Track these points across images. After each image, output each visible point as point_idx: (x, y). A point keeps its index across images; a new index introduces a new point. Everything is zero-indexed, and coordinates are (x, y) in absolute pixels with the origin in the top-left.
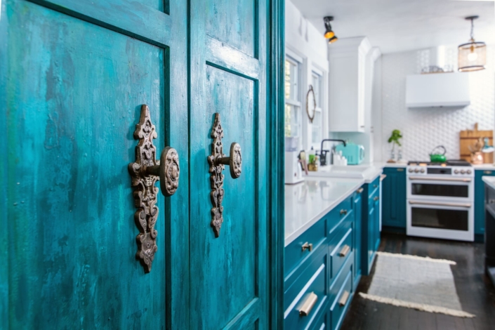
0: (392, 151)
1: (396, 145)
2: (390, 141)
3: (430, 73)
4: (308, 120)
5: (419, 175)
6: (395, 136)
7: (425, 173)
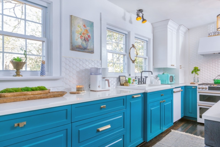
0: (194, 78)
1: (196, 75)
2: (192, 72)
3: (214, 36)
4: (131, 62)
5: (204, 91)
6: (196, 70)
7: (207, 90)
